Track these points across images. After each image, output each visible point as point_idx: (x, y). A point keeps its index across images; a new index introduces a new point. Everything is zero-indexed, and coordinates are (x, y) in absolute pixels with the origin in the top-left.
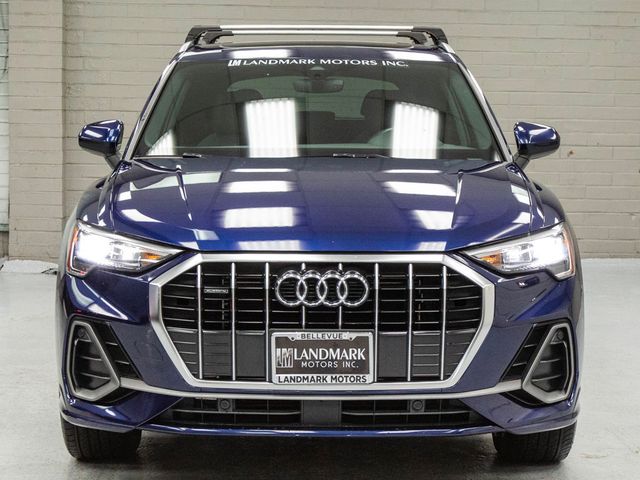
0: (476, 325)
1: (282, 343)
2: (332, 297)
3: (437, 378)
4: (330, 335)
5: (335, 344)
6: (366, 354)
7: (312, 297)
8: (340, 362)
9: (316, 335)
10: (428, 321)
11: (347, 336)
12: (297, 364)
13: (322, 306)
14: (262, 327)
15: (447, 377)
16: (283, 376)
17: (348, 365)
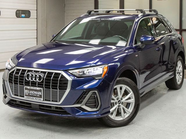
0: (66, 89)
1: (26, 89)
2: (35, 79)
3: (57, 101)
4: (35, 88)
5: (36, 90)
6: (41, 93)
7: (32, 79)
8: (37, 95)
9: (32, 88)
10: (54, 87)
11: (38, 89)
12: (29, 94)
13: (34, 81)
14: (23, 85)
15: (59, 101)
16: (26, 97)
17: (38, 96)
